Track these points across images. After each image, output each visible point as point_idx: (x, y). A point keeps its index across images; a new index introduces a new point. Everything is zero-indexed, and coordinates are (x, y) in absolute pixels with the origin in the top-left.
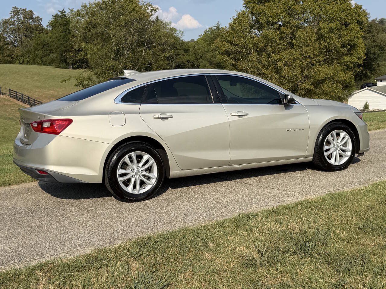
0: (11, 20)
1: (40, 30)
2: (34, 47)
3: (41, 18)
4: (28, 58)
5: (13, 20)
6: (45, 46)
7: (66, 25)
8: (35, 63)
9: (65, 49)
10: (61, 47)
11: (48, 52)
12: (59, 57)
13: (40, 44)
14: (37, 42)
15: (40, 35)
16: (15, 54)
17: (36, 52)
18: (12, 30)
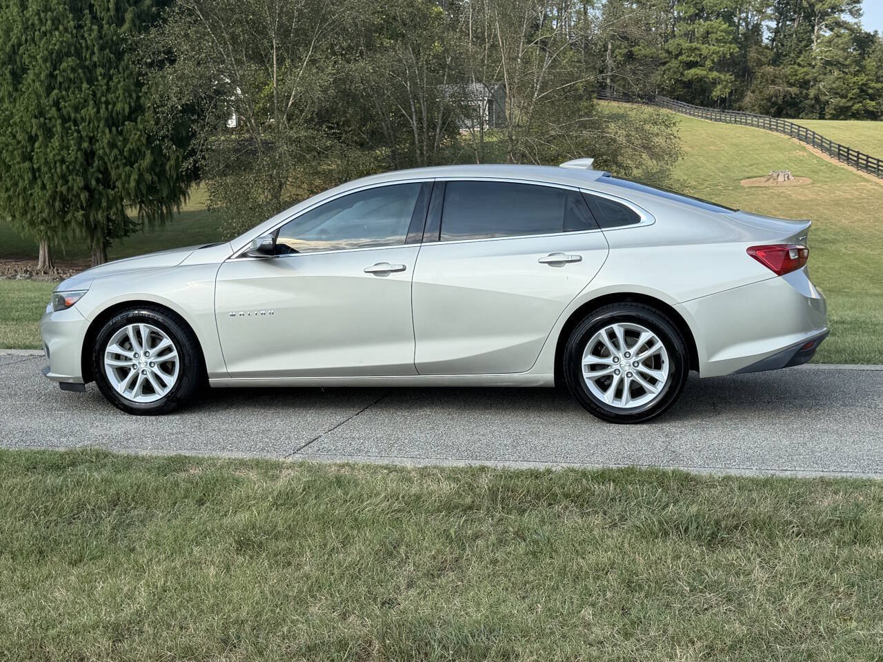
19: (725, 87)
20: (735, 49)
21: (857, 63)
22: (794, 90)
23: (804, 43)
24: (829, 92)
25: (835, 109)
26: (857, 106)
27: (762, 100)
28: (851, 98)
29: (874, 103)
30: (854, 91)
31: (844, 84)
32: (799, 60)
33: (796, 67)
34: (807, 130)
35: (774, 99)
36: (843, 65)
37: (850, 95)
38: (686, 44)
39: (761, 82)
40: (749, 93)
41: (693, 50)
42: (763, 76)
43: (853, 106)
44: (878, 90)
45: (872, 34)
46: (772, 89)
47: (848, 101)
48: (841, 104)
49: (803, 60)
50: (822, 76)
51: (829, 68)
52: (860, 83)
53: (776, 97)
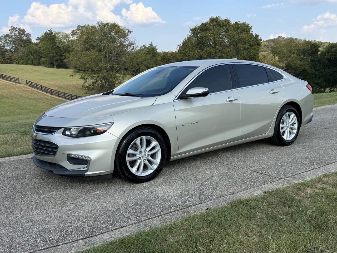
0: (9, 35)
1: (29, 41)
2: (26, 53)
3: (30, 34)
4: (22, 61)
5: (11, 35)
6: (36, 53)
7: (53, 39)
8: (27, 63)
9: (53, 55)
10: (50, 54)
11: (37, 57)
12: (48, 61)
13: (31, 52)
14: (29, 50)
15: (30, 45)
16: (13, 57)
17: (28, 57)
18: (11, 41)
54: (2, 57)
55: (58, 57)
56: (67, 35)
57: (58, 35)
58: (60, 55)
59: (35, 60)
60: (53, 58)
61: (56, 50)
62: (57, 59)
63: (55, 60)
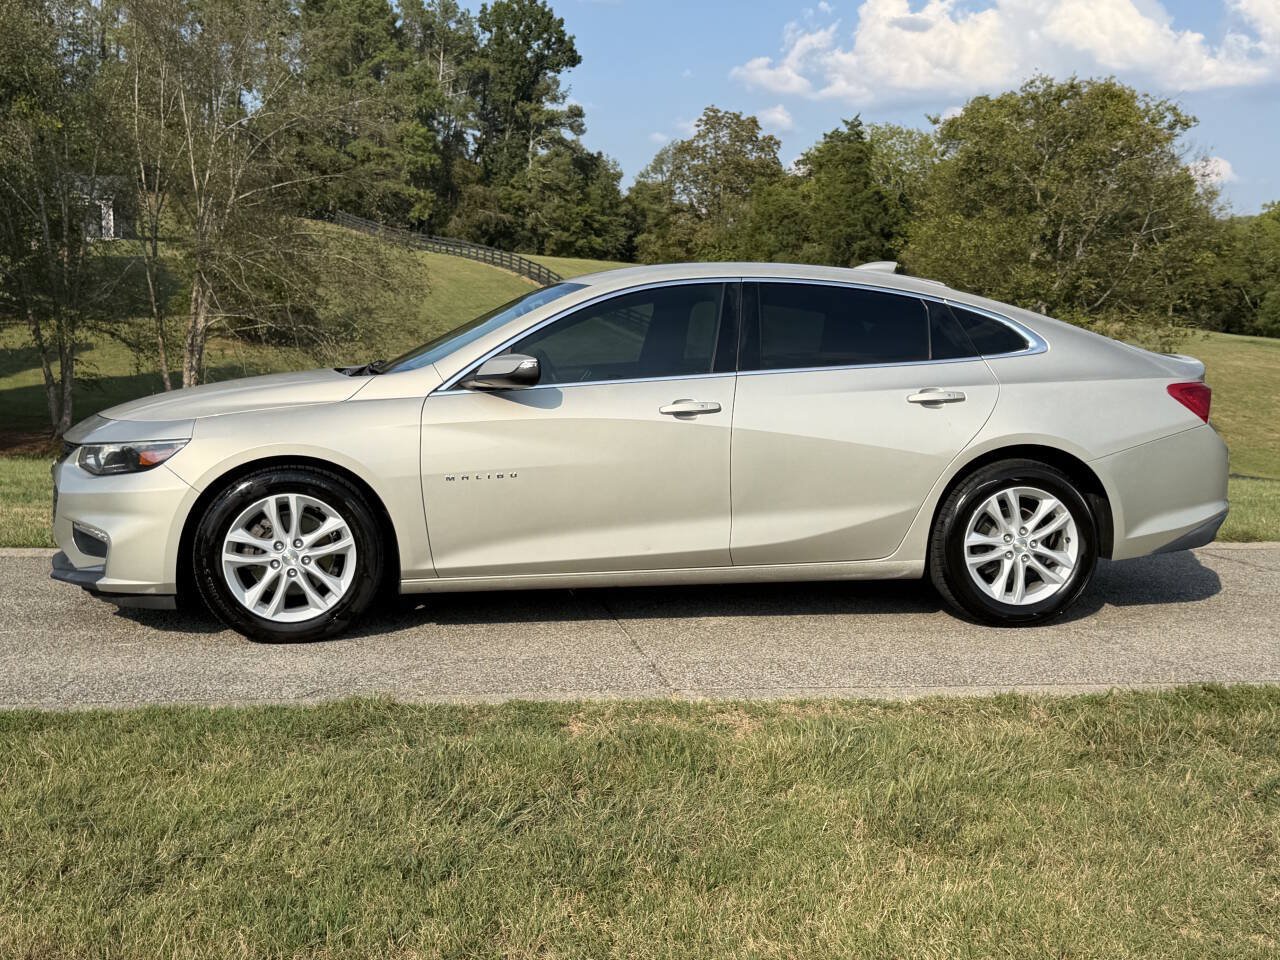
0: (695, 144)
1: (772, 172)
2: (752, 221)
3: (778, 139)
4: (731, 253)
5: (702, 144)
6: (786, 221)
7: (860, 161)
9: (849, 230)
10: (839, 224)
11: (791, 239)
12: (828, 255)
13: (770, 216)
14: (762, 209)
15: (771, 188)
16: (699, 239)
17: (758, 237)
18: (696, 171)
19: (425, 207)
20: (437, 160)
21: (582, 189)
22: (507, 217)
23: (517, 160)
24: (549, 222)
25: (556, 244)
26: (581, 242)
27: (469, 226)
28: (574, 232)
29: (599, 240)
30: (578, 224)
31: (566, 213)
32: (512, 181)
33: (509, 188)
34: (540, 266)
35: (484, 227)
36: (565, 191)
37: (573, 228)
38: (374, 149)
39: (468, 205)
40: (454, 217)
41: (383, 156)
42: (471, 197)
43: (576, 241)
44: (603, 224)
45: (595, 155)
46: (481, 214)
47: (571, 235)
48: (563, 239)
49: (517, 182)
50: (540, 203)
51: (547, 193)
52: (584, 215)
53: (488, 224)
54: (658, 237)
55: (874, 238)
56: (926, 139)
57: (889, 142)
58: (882, 230)
59: (780, 250)
60: (848, 244)
61: (868, 211)
62: (868, 249)
63: (857, 252)
